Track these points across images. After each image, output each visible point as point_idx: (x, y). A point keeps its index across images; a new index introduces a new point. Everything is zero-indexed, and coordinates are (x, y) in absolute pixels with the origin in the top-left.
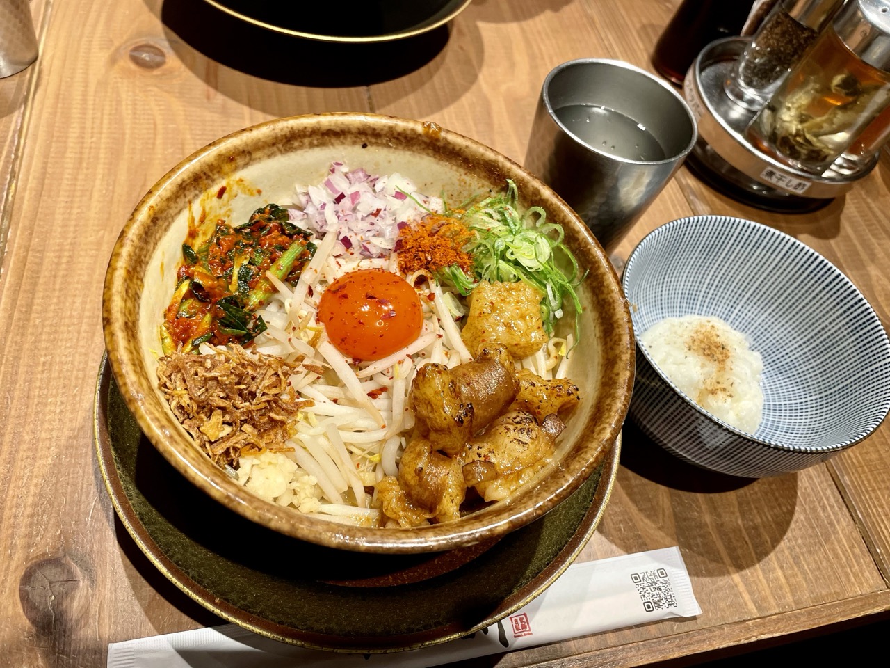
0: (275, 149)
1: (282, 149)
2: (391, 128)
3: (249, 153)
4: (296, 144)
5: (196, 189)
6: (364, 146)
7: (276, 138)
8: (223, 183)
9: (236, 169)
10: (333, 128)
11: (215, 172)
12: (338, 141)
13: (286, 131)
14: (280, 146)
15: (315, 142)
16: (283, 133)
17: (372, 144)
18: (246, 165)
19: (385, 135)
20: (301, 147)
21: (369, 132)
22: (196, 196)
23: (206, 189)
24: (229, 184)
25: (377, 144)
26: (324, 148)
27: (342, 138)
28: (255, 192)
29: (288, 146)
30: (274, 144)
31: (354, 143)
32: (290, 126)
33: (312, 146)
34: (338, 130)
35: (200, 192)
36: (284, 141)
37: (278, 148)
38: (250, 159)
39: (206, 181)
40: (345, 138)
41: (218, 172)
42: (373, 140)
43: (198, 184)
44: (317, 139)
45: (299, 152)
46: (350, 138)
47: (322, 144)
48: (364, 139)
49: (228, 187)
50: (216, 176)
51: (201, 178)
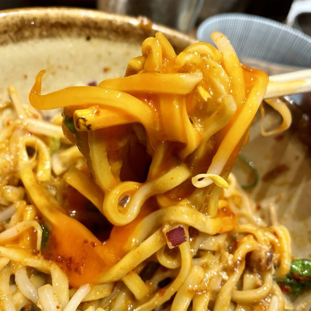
0: (6, 37)
1: (14, 37)
2: (110, 22)
4: (27, 33)
6: (88, 38)
7: (7, 25)
10: (60, 20)
13: (17, 20)
14: (12, 34)
15: (45, 33)
16: (14, 21)
17: (95, 37)
19: (106, 29)
20: (32, 37)
21: (92, 25)
25: (99, 37)
27: (69, 30)
29: (20, 35)
30: (5, 32)
31: (79, 35)
32: (20, 16)
33: (41, 36)
34: (64, 22)
36: (16, 29)
37: (10, 36)
40: (71, 31)
42: (95, 33)
44: (47, 30)
45: (31, 42)
46: (75, 31)
47: (51, 36)
48: (87, 32)
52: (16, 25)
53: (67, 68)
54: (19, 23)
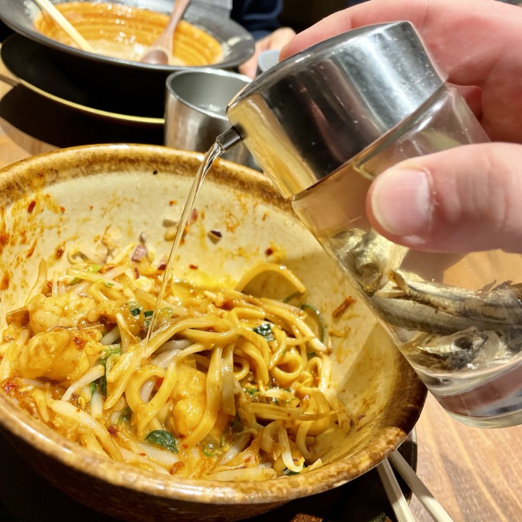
0: (78, 170)
1: (85, 171)
2: (178, 158)
3: (56, 171)
4: (97, 167)
5: (8, 197)
6: (155, 173)
7: (80, 161)
8: (31, 197)
9: (44, 185)
10: (129, 156)
11: (26, 184)
12: (132, 168)
13: (89, 156)
14: (83, 168)
15: (113, 167)
16: (86, 157)
17: (161, 171)
18: (53, 182)
19: (173, 164)
20: (101, 171)
21: (159, 160)
22: (8, 204)
23: (18, 199)
24: (37, 198)
25: (166, 171)
26: (120, 173)
27: (136, 165)
28: (59, 209)
29: (90, 168)
30: (78, 166)
31: (146, 170)
32: (92, 152)
33: (110, 170)
34: (133, 158)
35: (12, 200)
36: (87, 164)
37: (81, 170)
38: (57, 177)
39: (17, 192)
40: (139, 166)
41: (29, 185)
42: (163, 167)
43: (10, 193)
44: (116, 165)
45: (99, 175)
46: (142, 166)
47: (119, 170)
48: (155, 166)
49: (37, 202)
50: (26, 189)
51: (13, 187)
52: (87, 160)
53: (132, 201)
54: (90, 158)
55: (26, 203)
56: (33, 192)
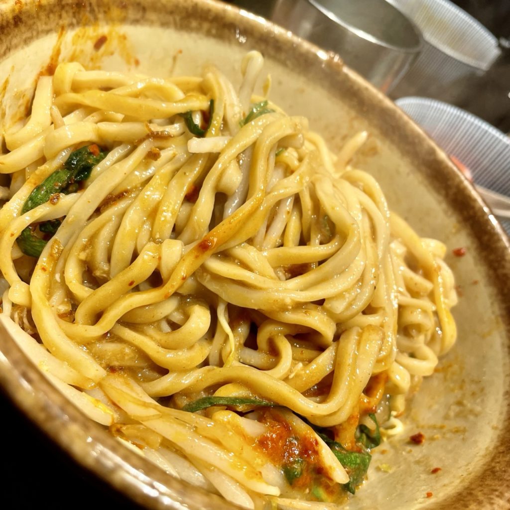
0: (171, 18)
1: (179, 23)
3: (144, 9)
4: (194, 24)
5: (74, 17)
7: (177, 6)
8: (104, 29)
9: (123, 20)
11: (102, 10)
13: (189, 4)
14: (178, 18)
15: (214, 31)
16: (185, 5)
18: (136, 22)
20: (198, 30)
22: (71, 25)
23: (86, 24)
24: (110, 33)
28: (133, 60)
29: (186, 22)
30: (172, 13)
33: (208, 34)
35: (78, 23)
36: (184, 14)
37: (174, 20)
39: (88, 15)
41: (105, 12)
43: (79, 13)
44: (217, 29)
45: (194, 35)
49: (109, 38)
50: (101, 16)
51: (84, 7)
52: (186, 9)
54: (190, 9)
55: (95, 34)
56: (107, 23)
